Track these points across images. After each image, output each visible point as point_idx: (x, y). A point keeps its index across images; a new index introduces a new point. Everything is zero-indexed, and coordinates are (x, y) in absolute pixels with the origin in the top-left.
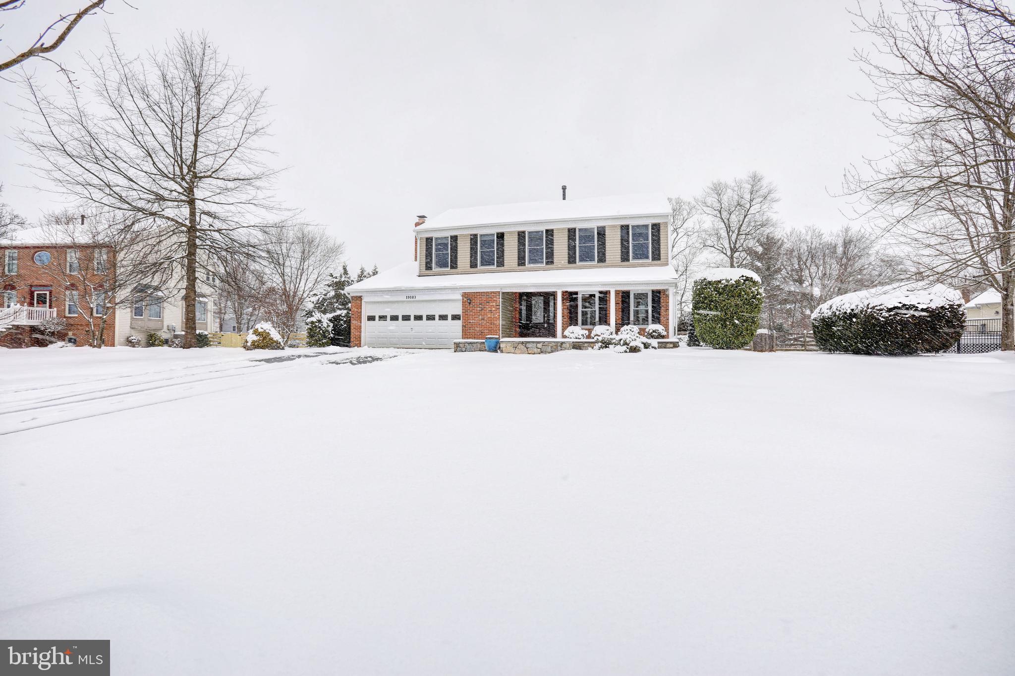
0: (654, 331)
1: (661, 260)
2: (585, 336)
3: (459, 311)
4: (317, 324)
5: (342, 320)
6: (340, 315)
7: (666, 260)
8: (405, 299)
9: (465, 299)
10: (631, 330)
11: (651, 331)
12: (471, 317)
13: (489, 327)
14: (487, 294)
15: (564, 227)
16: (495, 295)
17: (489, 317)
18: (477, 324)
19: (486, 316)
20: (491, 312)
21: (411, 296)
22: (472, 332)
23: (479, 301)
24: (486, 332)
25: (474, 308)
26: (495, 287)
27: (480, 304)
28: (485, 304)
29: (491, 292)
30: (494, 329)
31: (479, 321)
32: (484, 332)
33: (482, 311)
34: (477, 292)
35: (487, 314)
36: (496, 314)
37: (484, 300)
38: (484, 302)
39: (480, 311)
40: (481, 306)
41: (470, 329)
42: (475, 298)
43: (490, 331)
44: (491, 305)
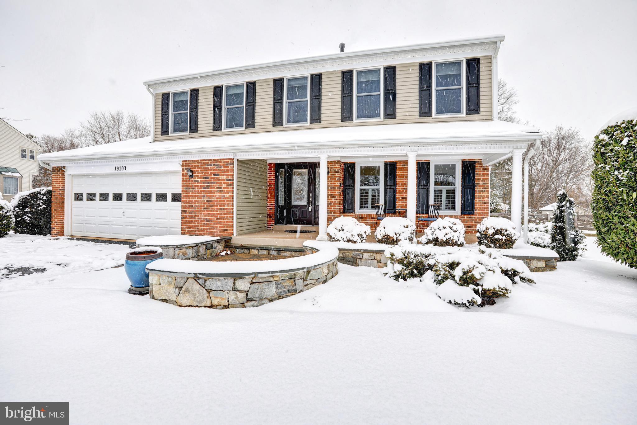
0: (497, 232)
1: (482, 114)
2: (364, 236)
3: (178, 190)
5: (40, 199)
7: (489, 113)
8: (114, 171)
9: (186, 171)
10: (451, 228)
11: (491, 231)
12: (194, 198)
13: (218, 214)
14: (214, 162)
15: (336, 70)
16: (227, 164)
17: (218, 198)
18: (201, 208)
19: (213, 196)
20: (220, 191)
21: (120, 167)
22: (194, 221)
23: (203, 174)
24: (214, 221)
25: (198, 183)
26: (225, 151)
27: (205, 178)
28: (211, 178)
29: (220, 159)
30: (224, 217)
31: (204, 203)
32: (211, 221)
33: (208, 188)
34: (201, 160)
35: (214, 193)
36: (228, 193)
37: (211, 173)
38: (210, 175)
39: (205, 188)
40: (207, 181)
41: (192, 216)
42: (200, 168)
43: (219, 219)
44: (221, 179)
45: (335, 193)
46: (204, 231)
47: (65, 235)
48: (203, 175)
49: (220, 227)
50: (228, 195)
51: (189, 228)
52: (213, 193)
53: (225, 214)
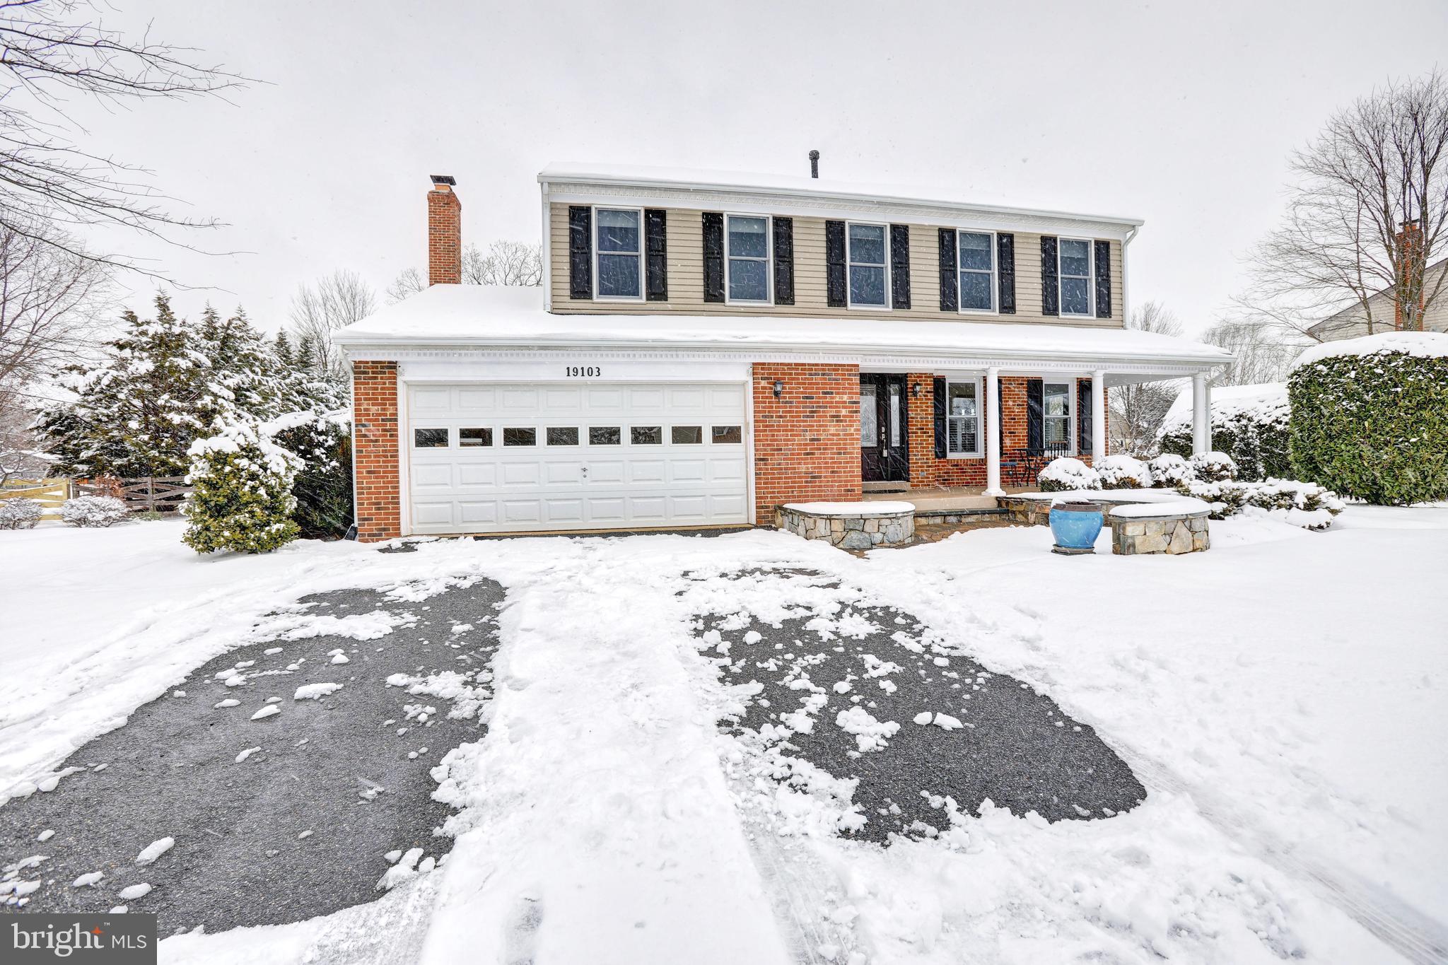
4: (244, 463)
6: (311, 428)
8: (563, 377)
9: (764, 383)
12: (783, 435)
13: (835, 463)
14: (823, 370)
15: (926, 224)
16: (850, 375)
17: (833, 435)
18: (798, 454)
19: (824, 431)
20: (837, 421)
21: (582, 368)
22: (786, 478)
23: (802, 390)
24: (825, 477)
25: (791, 407)
26: (843, 350)
27: (807, 398)
28: (820, 398)
29: (835, 365)
30: (847, 467)
31: (806, 444)
32: (820, 477)
33: (813, 417)
34: (796, 364)
35: (826, 426)
36: (852, 426)
37: (817, 388)
38: (816, 393)
39: (808, 416)
40: (810, 403)
41: (781, 469)
42: (793, 379)
43: (837, 472)
44: (837, 400)
45: (927, 425)
46: (806, 496)
47: (403, 534)
48: (802, 393)
49: (838, 486)
50: (852, 429)
51: (774, 493)
52: (822, 426)
53: (848, 463)
